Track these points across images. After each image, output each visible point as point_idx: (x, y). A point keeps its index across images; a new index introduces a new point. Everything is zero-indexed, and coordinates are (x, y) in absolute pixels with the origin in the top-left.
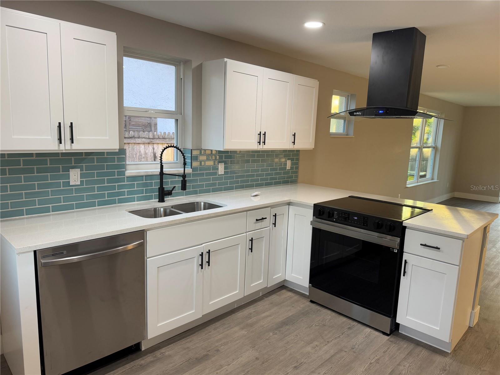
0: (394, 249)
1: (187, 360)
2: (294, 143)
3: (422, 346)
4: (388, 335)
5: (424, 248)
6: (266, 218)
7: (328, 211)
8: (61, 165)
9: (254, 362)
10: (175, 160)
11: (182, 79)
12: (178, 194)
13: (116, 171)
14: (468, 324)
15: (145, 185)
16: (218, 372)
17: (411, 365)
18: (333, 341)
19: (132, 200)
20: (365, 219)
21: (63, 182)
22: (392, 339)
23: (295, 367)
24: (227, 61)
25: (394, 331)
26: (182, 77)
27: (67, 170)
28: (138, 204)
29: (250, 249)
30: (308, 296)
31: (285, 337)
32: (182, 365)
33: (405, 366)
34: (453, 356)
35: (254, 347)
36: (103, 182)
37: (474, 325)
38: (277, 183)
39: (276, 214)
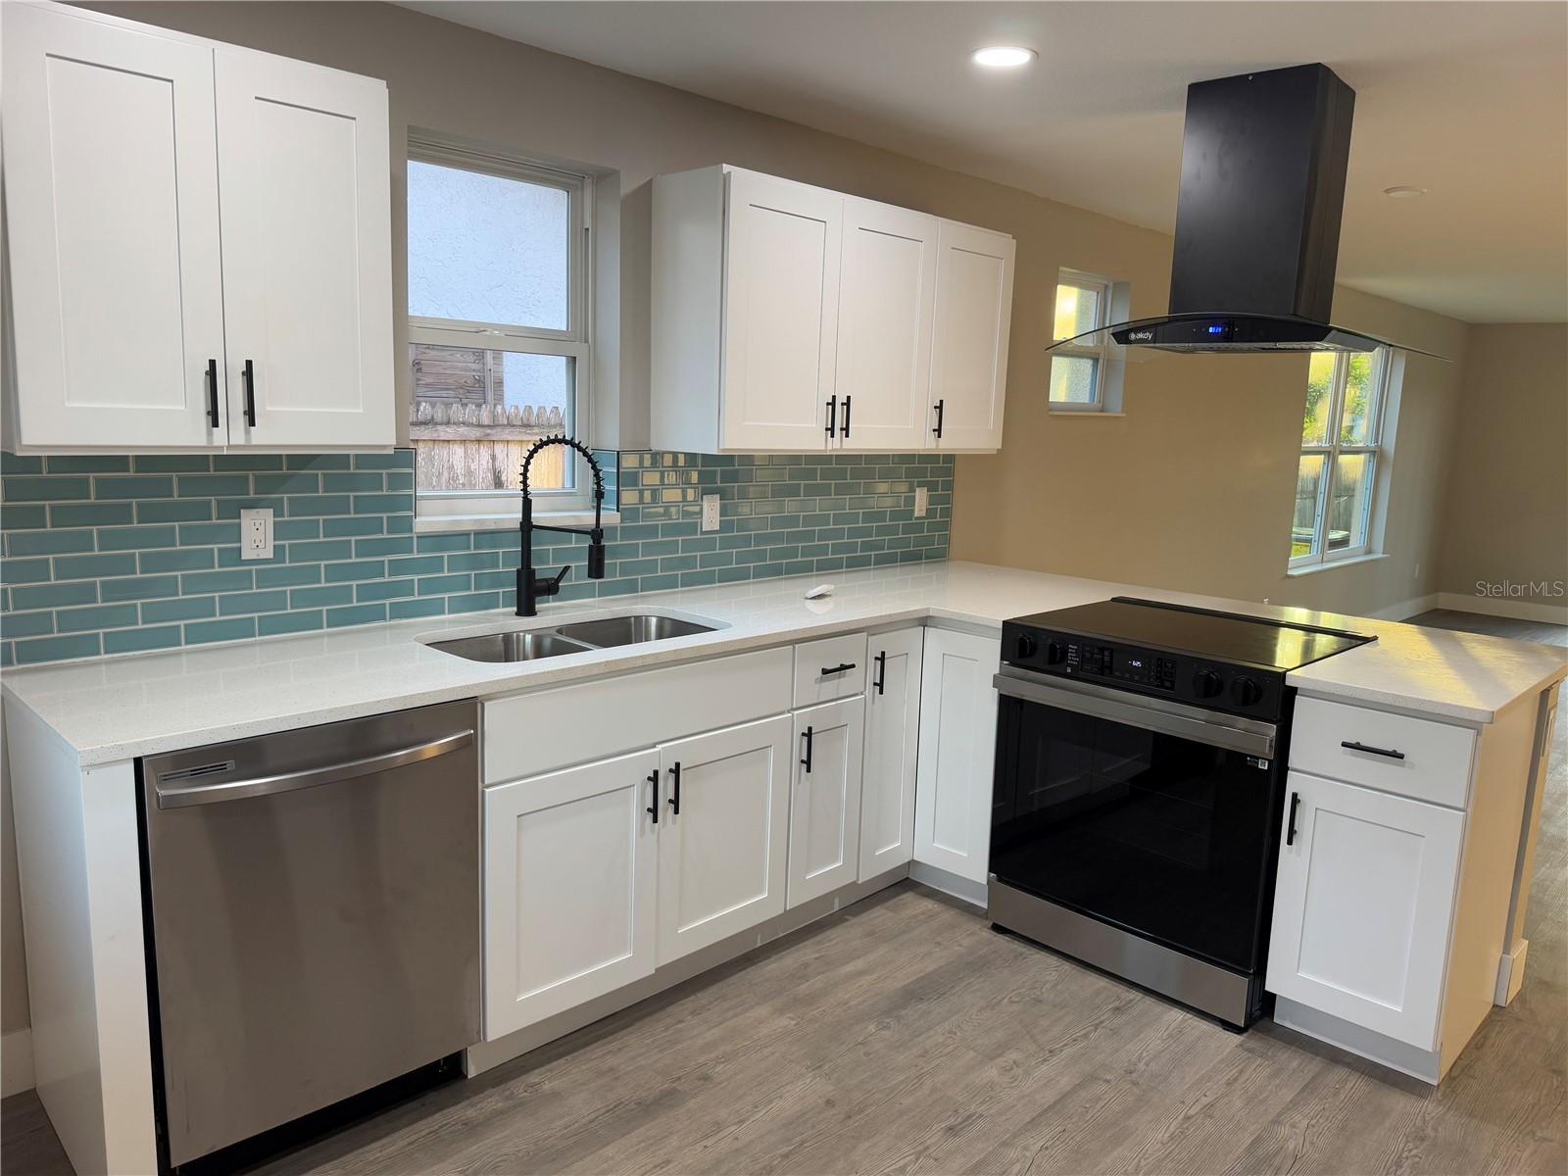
0: (1258, 758)
1: (611, 1107)
2: (938, 431)
3: (1348, 1065)
4: (1238, 1030)
5: (1353, 755)
6: (853, 666)
7: (1050, 641)
8: (213, 498)
9: (820, 1113)
10: (568, 484)
11: (587, 229)
12: (577, 593)
13: (385, 516)
14: (1491, 1000)
15: (475, 562)
16: (709, 1142)
17: (1314, 1122)
18: (1067, 1051)
19: (435, 608)
20: (1166, 666)
21: (220, 550)
22: (1251, 1044)
23: (950, 1129)
24: (730, 173)
25: (1261, 1017)
26: (588, 224)
27: (233, 511)
28: (450, 622)
29: (802, 762)
30: (987, 913)
31: (916, 1036)
32: (596, 1123)
33: (1294, 1127)
34: (1444, 1096)
35: (820, 1067)
36: (343, 550)
37: (1509, 1001)
38: (885, 561)
39: (883, 653)
